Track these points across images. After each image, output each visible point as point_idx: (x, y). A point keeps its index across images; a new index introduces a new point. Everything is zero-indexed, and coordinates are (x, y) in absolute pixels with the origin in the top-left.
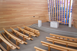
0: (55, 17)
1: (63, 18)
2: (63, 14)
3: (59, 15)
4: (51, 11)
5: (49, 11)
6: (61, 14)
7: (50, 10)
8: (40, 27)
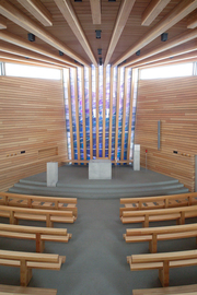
0: (88, 145)
1: (114, 146)
2: (114, 135)
3: (101, 141)
4: (74, 130)
5: (68, 130)
6: (107, 135)
7: (70, 127)
8: (54, 184)
